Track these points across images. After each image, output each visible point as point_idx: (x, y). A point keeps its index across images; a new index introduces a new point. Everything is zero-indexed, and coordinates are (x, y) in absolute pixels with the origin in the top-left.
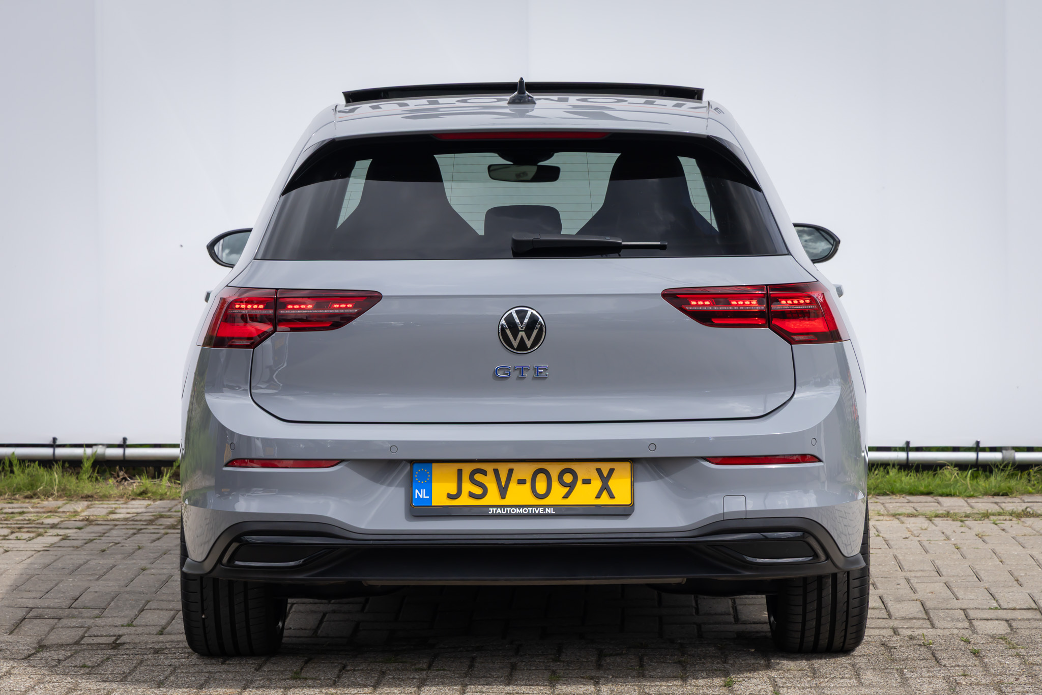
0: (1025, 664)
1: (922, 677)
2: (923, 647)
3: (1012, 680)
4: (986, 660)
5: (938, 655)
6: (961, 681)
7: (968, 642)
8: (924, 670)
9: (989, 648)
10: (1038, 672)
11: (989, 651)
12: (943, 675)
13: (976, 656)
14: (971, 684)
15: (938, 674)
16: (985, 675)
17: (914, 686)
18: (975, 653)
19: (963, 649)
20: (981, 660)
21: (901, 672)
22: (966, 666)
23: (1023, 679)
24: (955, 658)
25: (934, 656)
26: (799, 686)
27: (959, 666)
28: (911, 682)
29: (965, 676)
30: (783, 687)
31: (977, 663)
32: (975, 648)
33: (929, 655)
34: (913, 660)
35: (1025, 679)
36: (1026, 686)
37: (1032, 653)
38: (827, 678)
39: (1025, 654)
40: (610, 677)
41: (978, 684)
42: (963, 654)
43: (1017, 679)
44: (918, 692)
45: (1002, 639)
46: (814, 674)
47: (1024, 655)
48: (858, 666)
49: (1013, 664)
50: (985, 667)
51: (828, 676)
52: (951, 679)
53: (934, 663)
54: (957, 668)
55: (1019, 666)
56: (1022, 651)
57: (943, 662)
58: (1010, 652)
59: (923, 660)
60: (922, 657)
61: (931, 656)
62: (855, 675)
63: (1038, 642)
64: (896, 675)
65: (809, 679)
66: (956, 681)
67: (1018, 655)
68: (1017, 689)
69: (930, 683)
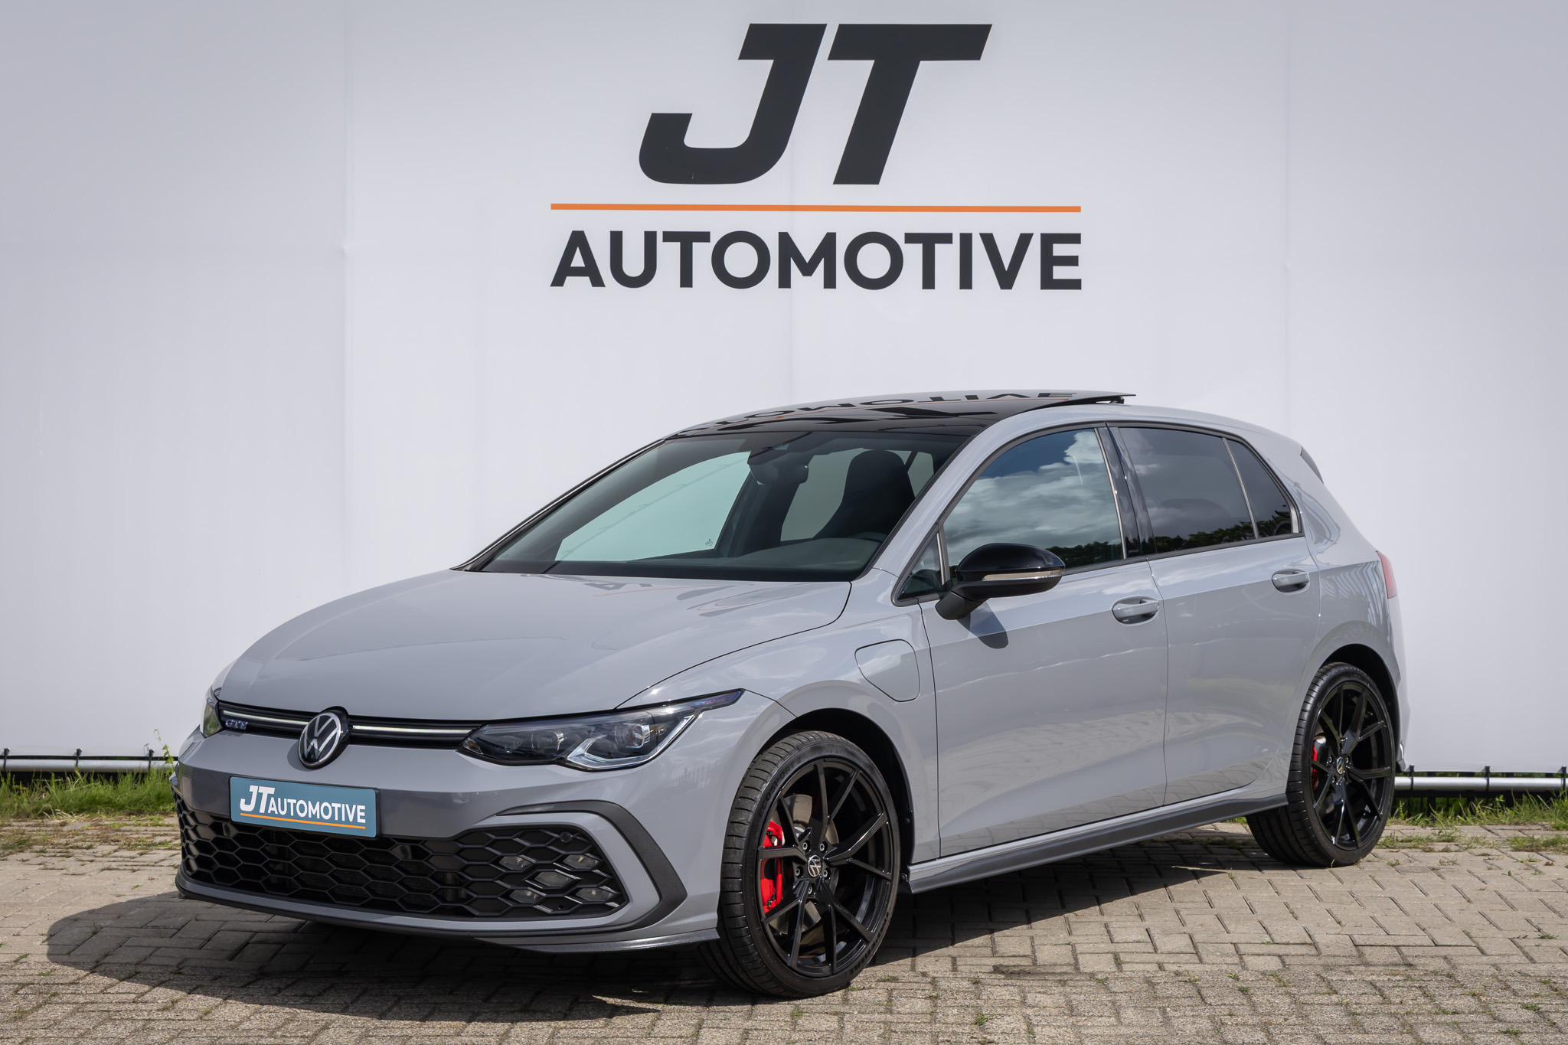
0: (1296, 1004)
1: (1185, 1016)
2: (1188, 984)
3: (1281, 1020)
4: (1254, 999)
5: (1204, 992)
6: (1226, 1021)
7: (1236, 978)
8: (1188, 1008)
9: (1258, 986)
10: (1309, 1012)
11: (1258, 989)
12: (1208, 1014)
13: (1244, 994)
14: (1237, 1024)
15: (1203, 1014)
16: (1252, 1014)
17: (1176, 1025)
18: (1244, 991)
19: (1231, 986)
20: (1250, 999)
21: (1164, 1011)
22: (1233, 1005)
23: (1292, 1019)
24: (1221, 996)
25: (1200, 994)
26: (1054, 1024)
27: (1225, 1004)
28: (1174, 1021)
29: (1231, 1015)
30: (1037, 1025)
31: (1245, 1002)
32: (1244, 986)
33: (1194, 992)
34: (1177, 997)
35: (1295, 1019)
36: (1295, 1027)
37: (1303, 991)
38: (1084, 1016)
39: (1296, 992)
40: (856, 1013)
41: (1244, 1024)
42: (1231, 992)
43: (1286, 1020)
44: (1180, 1032)
45: (1272, 975)
46: (1072, 1012)
47: (1295, 994)
48: (1118, 1004)
49: (1283, 1003)
50: (1253, 1006)
51: (1086, 1014)
52: (1216, 1018)
53: (1198, 1001)
54: (1223, 1007)
55: (1289, 1005)
56: (1293, 989)
57: (1209, 1001)
58: (1281, 990)
59: (1187, 997)
60: (1186, 995)
61: (1196, 993)
62: (1114, 1014)
63: (1311, 980)
64: (1158, 1014)
65: (1066, 1017)
66: (1221, 1021)
67: (1287, 993)
68: (1285, 1031)
69: (1194, 1023)
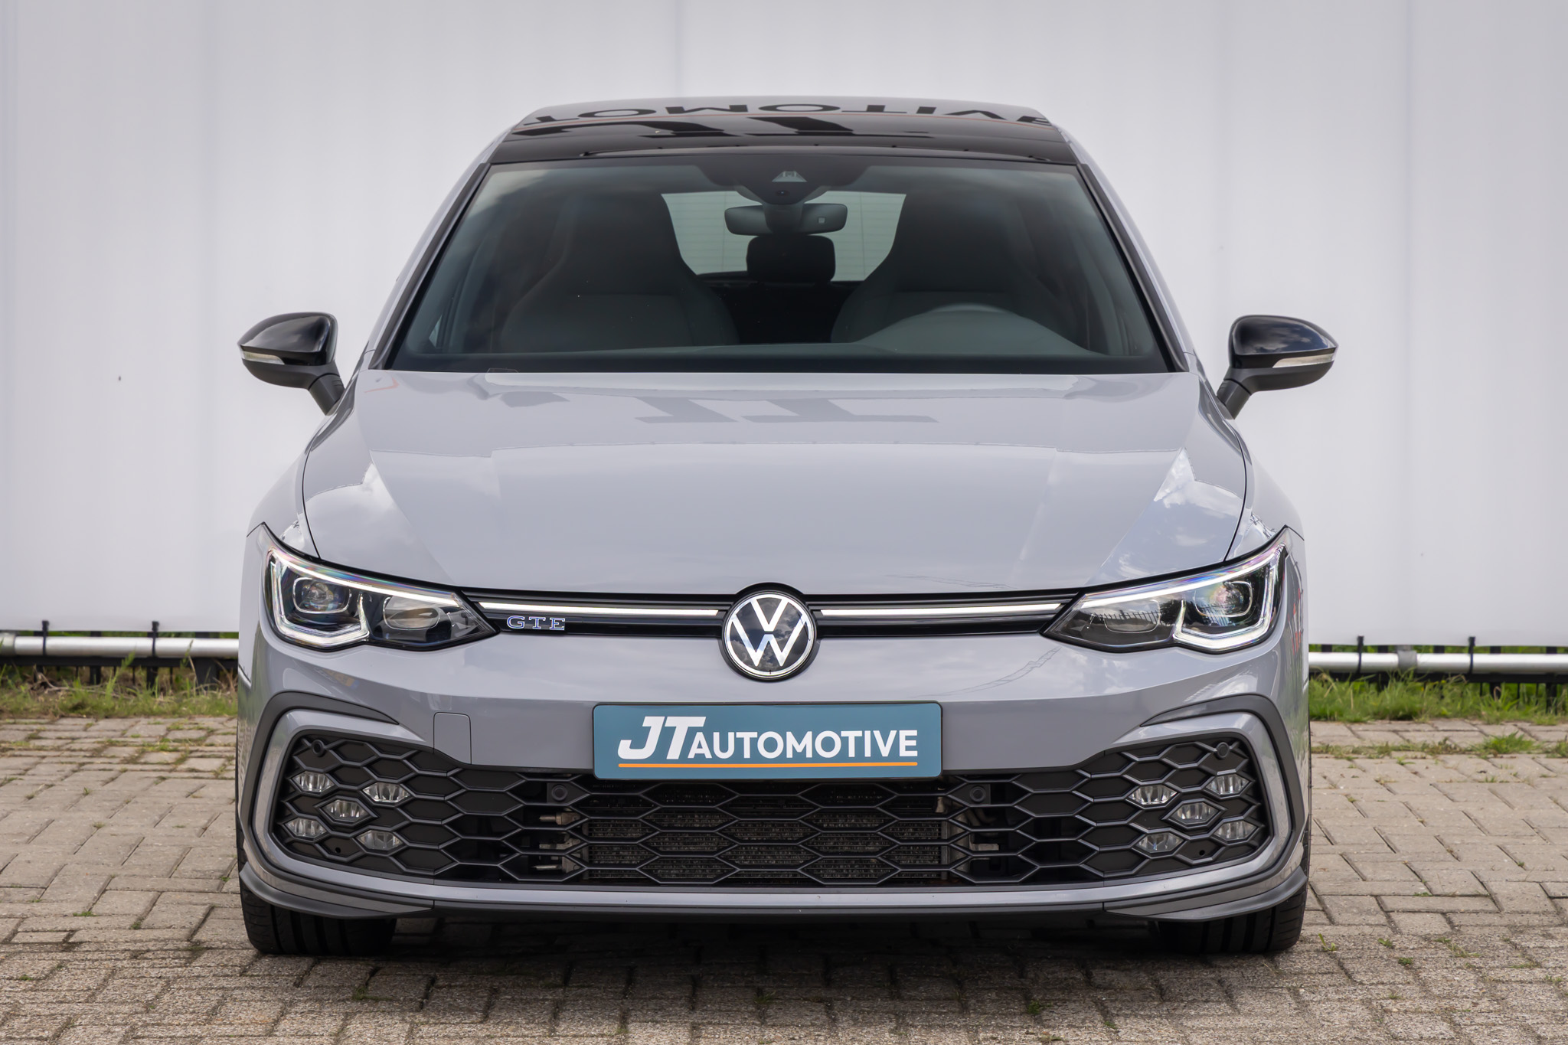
0: (1484, 982)
1: (1328, 1000)
2: (1323, 955)
3: (1468, 1005)
4: (1423, 975)
5: (1349, 966)
6: (1390, 1007)
7: (1390, 946)
8: (1331, 989)
9: (1425, 956)
10: (1505, 993)
11: (1426, 960)
12: (1360, 997)
13: (1407, 969)
14: (1406, 1012)
15: (1353, 996)
16: (1425, 997)
17: (1318, 1013)
18: (1406, 964)
19: (1385, 957)
20: (1417, 975)
21: (1295, 993)
22: (1394, 984)
23: (1484, 1004)
24: (1375, 971)
25: (1342, 968)
26: (1142, 1013)
27: (1383, 983)
28: (1313, 1007)
29: (1395, 998)
30: (1118, 1015)
31: (1410, 978)
32: (1404, 956)
33: (1332, 966)
34: (1311, 974)
35: (1487, 1004)
36: (1490, 1015)
37: (1491, 964)
38: (1182, 1001)
39: (1481, 965)
40: (849, 999)
41: (1416, 1012)
42: (1387, 965)
43: (1475, 1004)
44: (1326, 1023)
45: (1441, 941)
46: (1162, 995)
47: (1481, 968)
48: (1227, 983)
49: (1467, 981)
50: (1424, 986)
51: (1184, 998)
52: (1374, 1003)
53: (1343, 979)
54: (1380, 987)
55: (1475, 984)
56: (1477, 960)
57: (1359, 978)
58: (1460, 962)
59: (1325, 973)
60: (1323, 970)
61: (1337, 968)
62: (1225, 998)
63: (1498, 948)
64: (1288, 997)
65: (1156, 1003)
66: (1382, 1007)
67: (1470, 966)
68: (1477, 1020)
69: (1343, 1010)
